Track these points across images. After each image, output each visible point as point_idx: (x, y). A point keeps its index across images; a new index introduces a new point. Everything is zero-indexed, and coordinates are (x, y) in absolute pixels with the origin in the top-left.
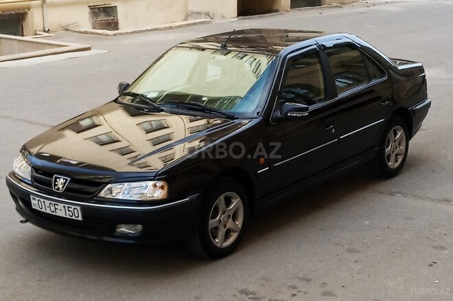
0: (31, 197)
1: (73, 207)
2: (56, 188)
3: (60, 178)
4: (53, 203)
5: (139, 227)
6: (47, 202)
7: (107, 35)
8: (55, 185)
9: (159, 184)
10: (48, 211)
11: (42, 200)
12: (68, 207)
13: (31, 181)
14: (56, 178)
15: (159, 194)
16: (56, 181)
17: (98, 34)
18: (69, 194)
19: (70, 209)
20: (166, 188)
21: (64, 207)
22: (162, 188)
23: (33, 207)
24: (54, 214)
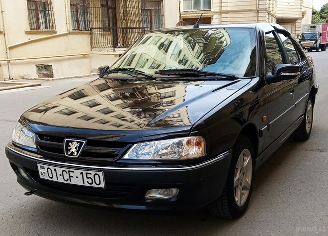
0: (39, 165)
1: (93, 173)
2: (69, 153)
3: (72, 142)
4: (67, 170)
5: (174, 191)
6: (60, 170)
7: (49, 80)
8: (68, 150)
9: (194, 139)
10: (61, 180)
11: (53, 168)
12: (87, 174)
13: (37, 148)
14: (68, 142)
15: (194, 152)
16: (68, 145)
17: (43, 80)
18: (86, 158)
19: (89, 176)
20: (203, 144)
21: (82, 173)
22: (198, 144)
23: (41, 176)
24: (69, 182)
